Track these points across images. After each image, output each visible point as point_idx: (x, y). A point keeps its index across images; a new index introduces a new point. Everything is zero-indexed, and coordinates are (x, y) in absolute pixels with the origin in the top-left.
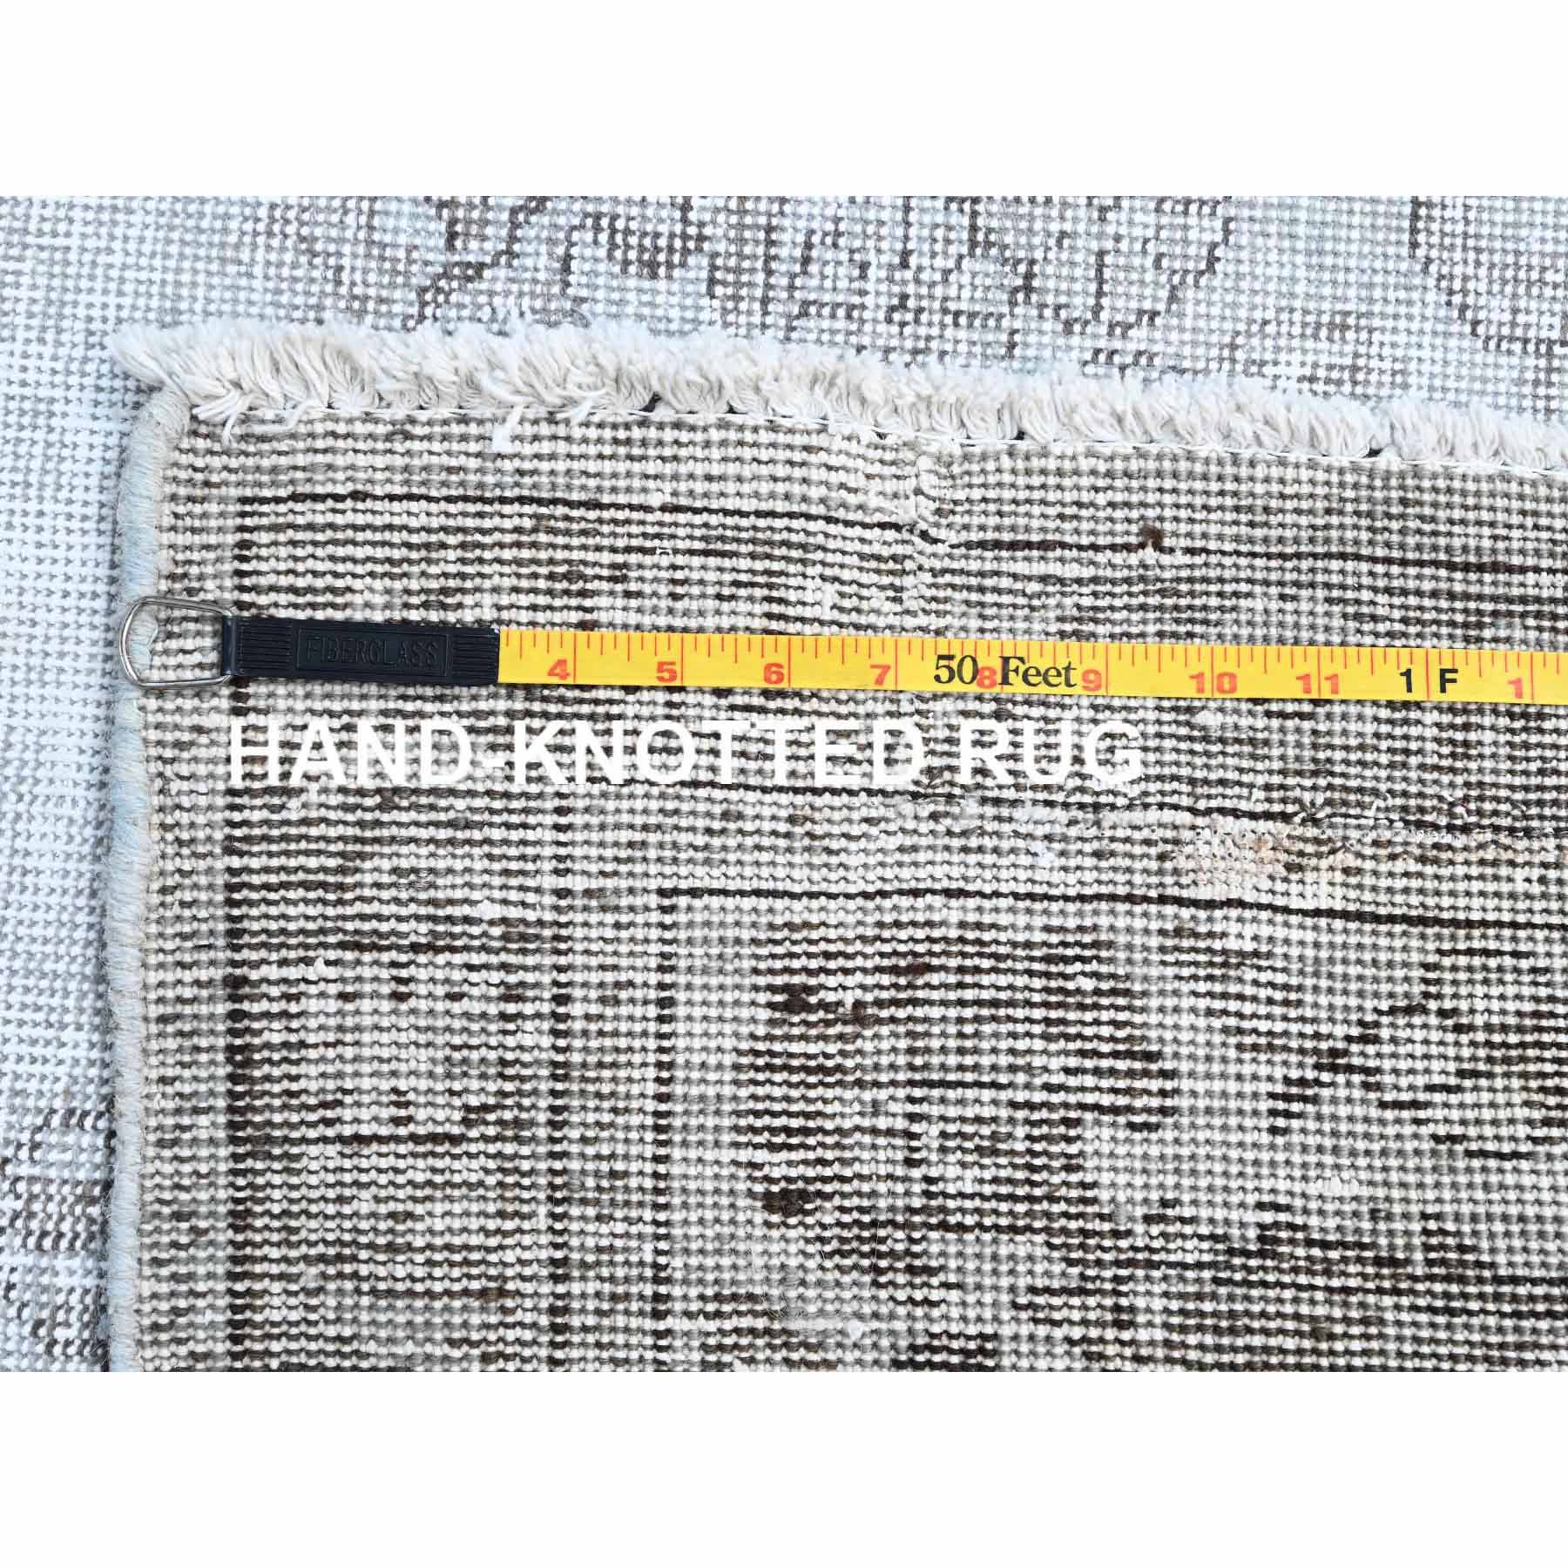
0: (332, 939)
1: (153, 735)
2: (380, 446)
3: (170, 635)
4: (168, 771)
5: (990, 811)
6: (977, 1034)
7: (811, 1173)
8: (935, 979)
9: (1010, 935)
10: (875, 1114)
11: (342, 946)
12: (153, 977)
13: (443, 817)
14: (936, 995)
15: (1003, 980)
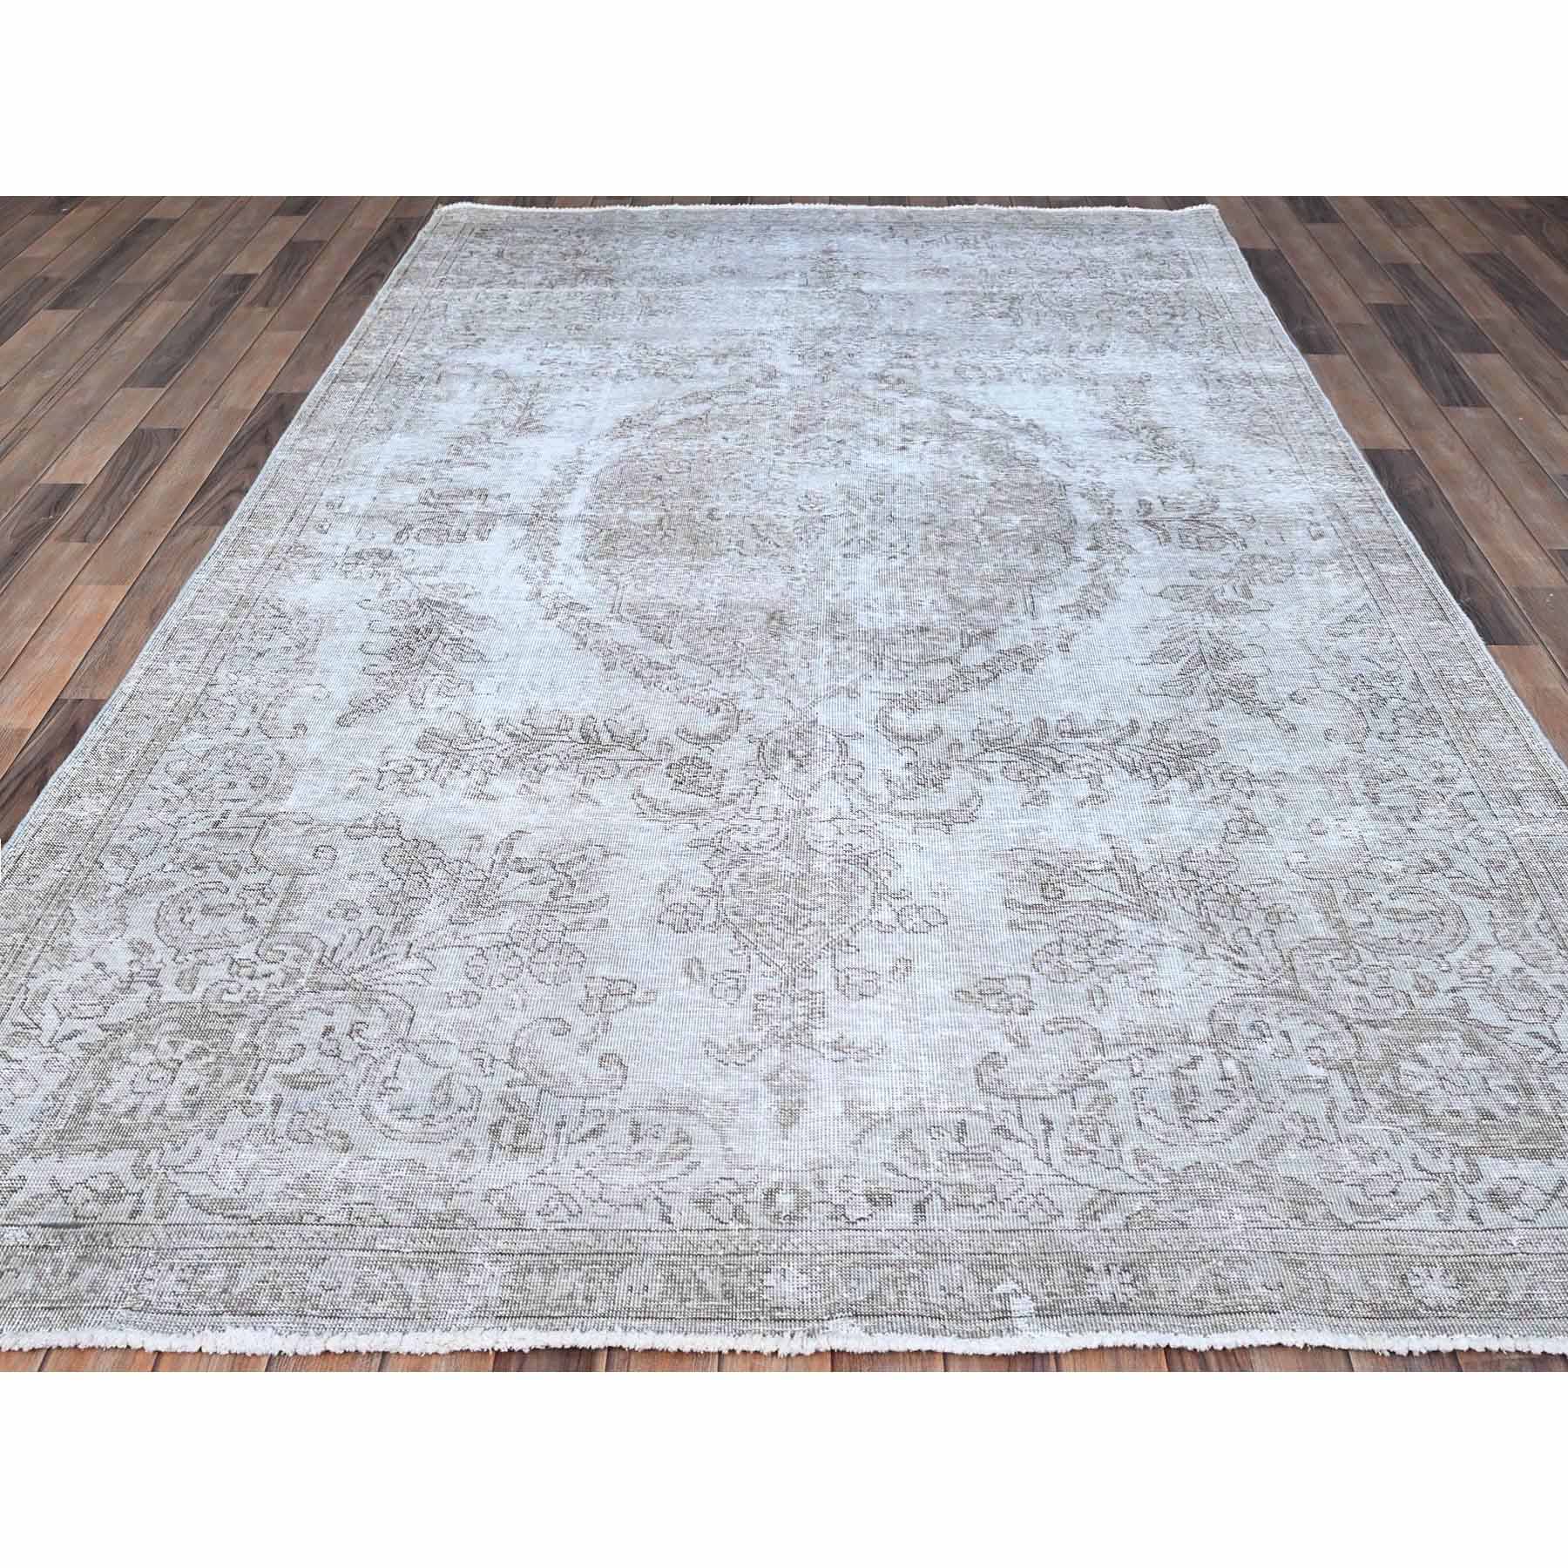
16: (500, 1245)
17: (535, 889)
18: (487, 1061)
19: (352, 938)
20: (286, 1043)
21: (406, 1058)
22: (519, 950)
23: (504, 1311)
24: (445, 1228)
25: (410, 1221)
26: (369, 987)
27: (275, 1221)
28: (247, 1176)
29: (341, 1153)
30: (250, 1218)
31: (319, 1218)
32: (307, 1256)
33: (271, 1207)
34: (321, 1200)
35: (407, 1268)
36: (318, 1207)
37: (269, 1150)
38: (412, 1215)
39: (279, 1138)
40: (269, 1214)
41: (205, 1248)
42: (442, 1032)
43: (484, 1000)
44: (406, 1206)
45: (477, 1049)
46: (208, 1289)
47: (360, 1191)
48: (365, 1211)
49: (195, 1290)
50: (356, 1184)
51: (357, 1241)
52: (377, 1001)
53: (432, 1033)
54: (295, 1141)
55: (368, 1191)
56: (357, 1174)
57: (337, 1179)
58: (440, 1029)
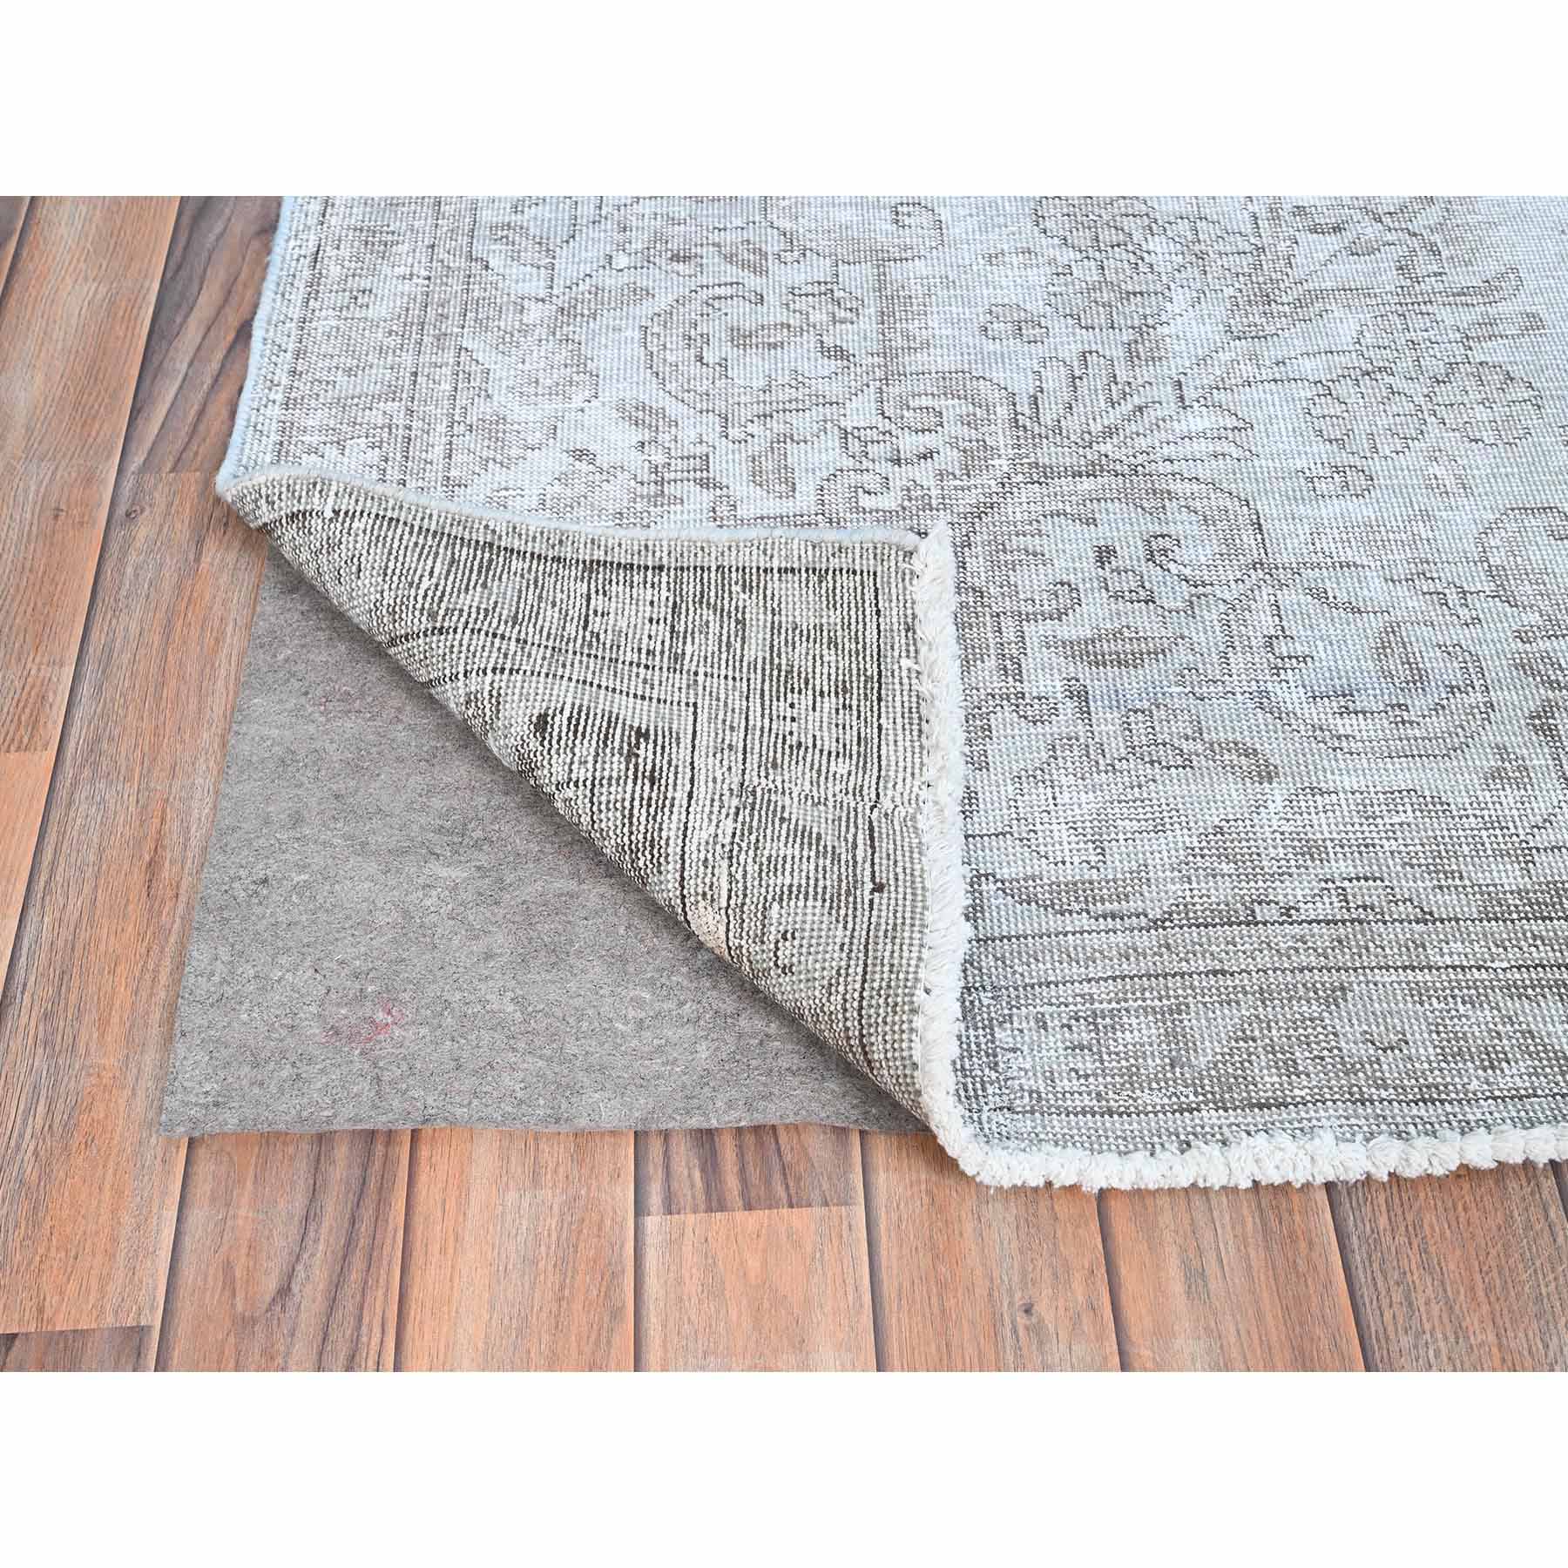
0: (678, 599)
1: (770, 541)
2: (902, 620)
3: (814, 547)
4: (754, 548)
5: (733, 811)
6: (617, 809)
7: (555, 734)
8: (647, 788)
9: (667, 821)
10: (580, 763)
11: (675, 603)
12: (665, 543)
13: (732, 639)
14: (638, 788)
15: (643, 819)
17: (1363, 264)
18: (1453, 597)
19: (1054, 379)
20: (1032, 582)
21: (1287, 598)
22: (1398, 383)
24: (1551, 919)
25: (1474, 910)
26: (1140, 468)
27: (1201, 920)
28: (1097, 837)
29: (1261, 784)
30: (1146, 916)
31: (1288, 910)
32: (1304, 985)
33: (1180, 893)
34: (1272, 876)
35: (1520, 999)
36: (1274, 889)
37: (1112, 786)
38: (1470, 896)
39: (1120, 760)
40: (1181, 907)
41: (1089, 981)
42: (1332, 545)
43: (1382, 481)
44: (1450, 881)
45: (1418, 574)
46: (1140, 1060)
47: (1340, 855)
48: (1373, 894)
49: (1114, 1064)
50: (1324, 841)
51: (1388, 950)
52: (1169, 493)
53: (1311, 548)
54: (1156, 765)
55: (1356, 854)
56: (1315, 822)
57: (1282, 833)
58: (1324, 540)
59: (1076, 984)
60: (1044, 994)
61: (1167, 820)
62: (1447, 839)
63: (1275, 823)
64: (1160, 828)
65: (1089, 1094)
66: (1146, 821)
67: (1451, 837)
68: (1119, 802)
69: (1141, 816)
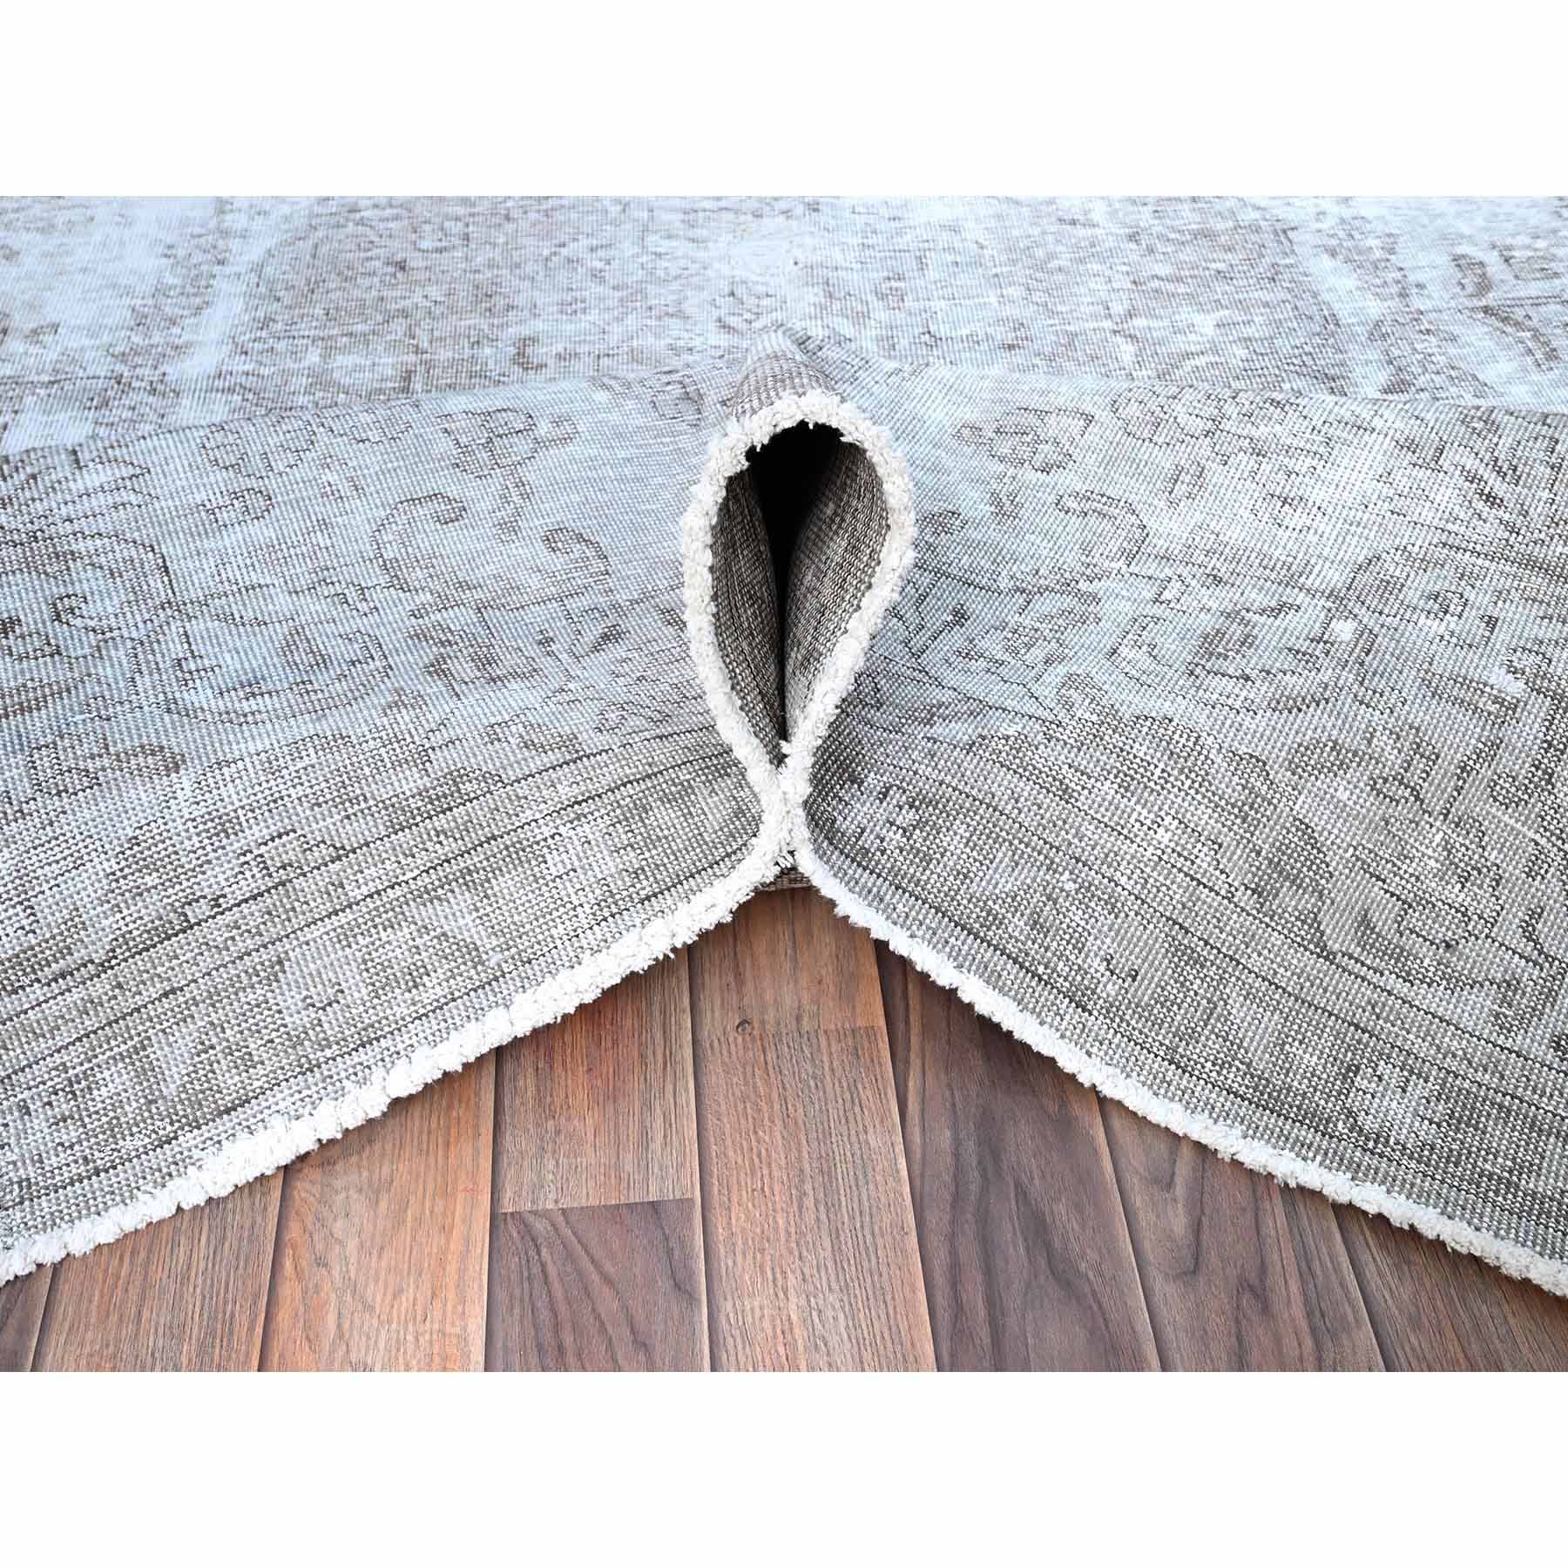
16: (566, 792)
21: (195, 628)
23: (646, 887)
24: (450, 809)
25: (381, 827)
26: (39, 533)
27: (141, 946)
28: (23, 896)
29: (168, 776)
30: (92, 962)
31: (216, 900)
32: (246, 972)
33: (115, 926)
34: (194, 870)
35: (432, 903)
36: (199, 884)
37: (25, 833)
38: (376, 815)
39: (27, 803)
40: (121, 940)
41: (59, 1051)
42: (237, 573)
43: (280, 499)
44: (356, 807)
45: (319, 583)
46: (119, 1111)
47: (252, 821)
48: (290, 849)
49: (96, 1123)
50: (235, 811)
51: (312, 904)
52: (72, 553)
53: (217, 579)
54: (64, 794)
55: (267, 814)
56: (225, 795)
57: (194, 820)
58: (229, 569)
59: (48, 1059)
60: (22, 1080)
61: (83, 851)
62: (349, 767)
63: (185, 812)
64: (79, 862)
65: (76, 1162)
66: (65, 859)
67: (352, 764)
68: (35, 848)
69: (59, 856)
